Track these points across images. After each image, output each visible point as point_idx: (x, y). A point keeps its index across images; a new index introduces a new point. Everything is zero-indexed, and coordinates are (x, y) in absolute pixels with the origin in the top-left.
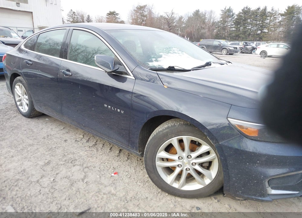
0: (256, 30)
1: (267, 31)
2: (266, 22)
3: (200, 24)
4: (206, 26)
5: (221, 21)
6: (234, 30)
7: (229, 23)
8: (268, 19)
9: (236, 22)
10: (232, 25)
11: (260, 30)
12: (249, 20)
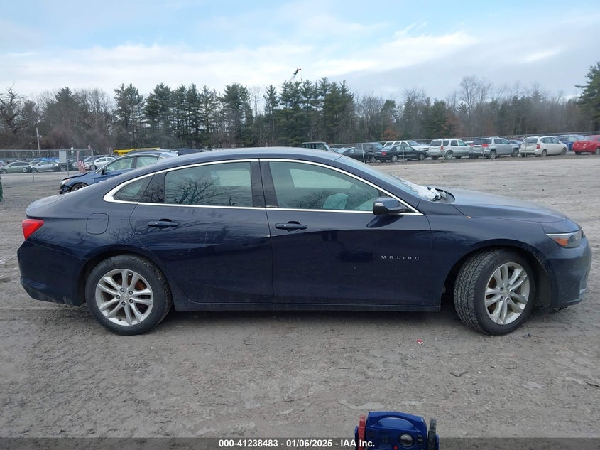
0: (187, 126)
1: (206, 128)
2: (201, 112)
3: (79, 118)
4: (93, 120)
5: (119, 110)
6: (148, 128)
7: (136, 115)
8: (202, 107)
9: (150, 112)
10: (143, 118)
11: (193, 126)
12: (171, 109)
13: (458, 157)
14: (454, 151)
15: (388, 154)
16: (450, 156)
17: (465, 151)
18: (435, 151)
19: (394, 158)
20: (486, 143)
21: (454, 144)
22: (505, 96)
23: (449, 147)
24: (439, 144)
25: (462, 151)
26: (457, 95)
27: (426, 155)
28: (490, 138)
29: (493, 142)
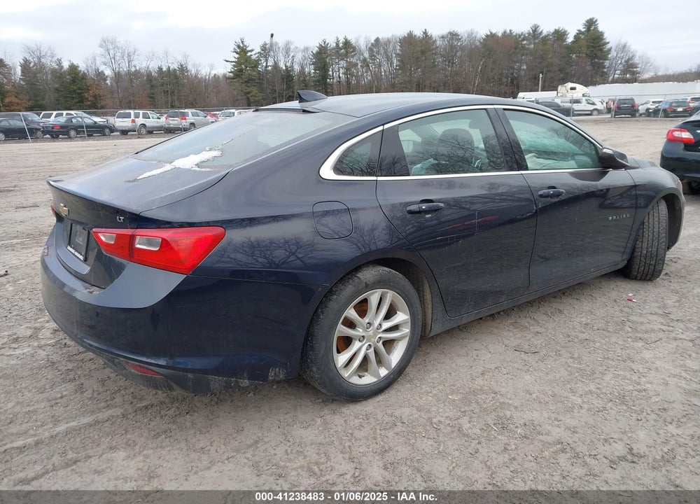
13: (150, 132)
14: (147, 124)
15: (62, 127)
16: (143, 131)
17: (159, 125)
18: (125, 124)
19: (73, 133)
20: (184, 116)
21: (146, 117)
22: (154, 66)
23: (140, 121)
24: (128, 116)
25: (155, 125)
26: (98, 59)
27: (112, 129)
28: (186, 111)
29: (190, 114)
